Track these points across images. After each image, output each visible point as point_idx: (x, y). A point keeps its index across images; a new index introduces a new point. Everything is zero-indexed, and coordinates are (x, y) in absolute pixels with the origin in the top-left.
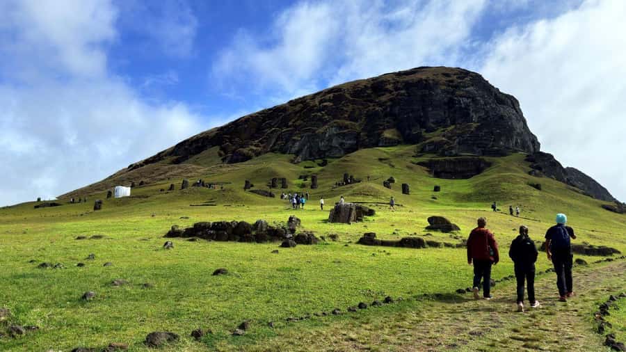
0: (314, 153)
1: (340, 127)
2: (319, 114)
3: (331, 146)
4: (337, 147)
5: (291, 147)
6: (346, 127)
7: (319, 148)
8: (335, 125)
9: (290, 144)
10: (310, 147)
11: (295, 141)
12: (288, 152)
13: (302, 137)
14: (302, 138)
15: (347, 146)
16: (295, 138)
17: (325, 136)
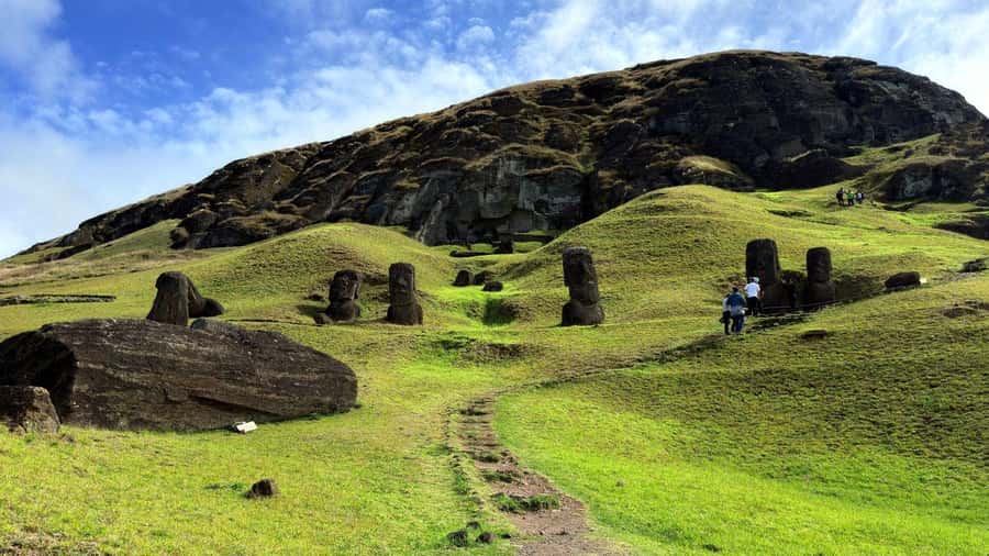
0: (462, 228)
1: (531, 162)
2: (465, 130)
3: (515, 209)
4: (529, 212)
5: (392, 207)
6: (548, 161)
7: (477, 214)
8: (517, 154)
9: (388, 199)
10: (451, 208)
11: (402, 191)
12: (383, 220)
13: (422, 182)
14: (422, 186)
15: (555, 211)
16: (404, 183)
17: (495, 178)
